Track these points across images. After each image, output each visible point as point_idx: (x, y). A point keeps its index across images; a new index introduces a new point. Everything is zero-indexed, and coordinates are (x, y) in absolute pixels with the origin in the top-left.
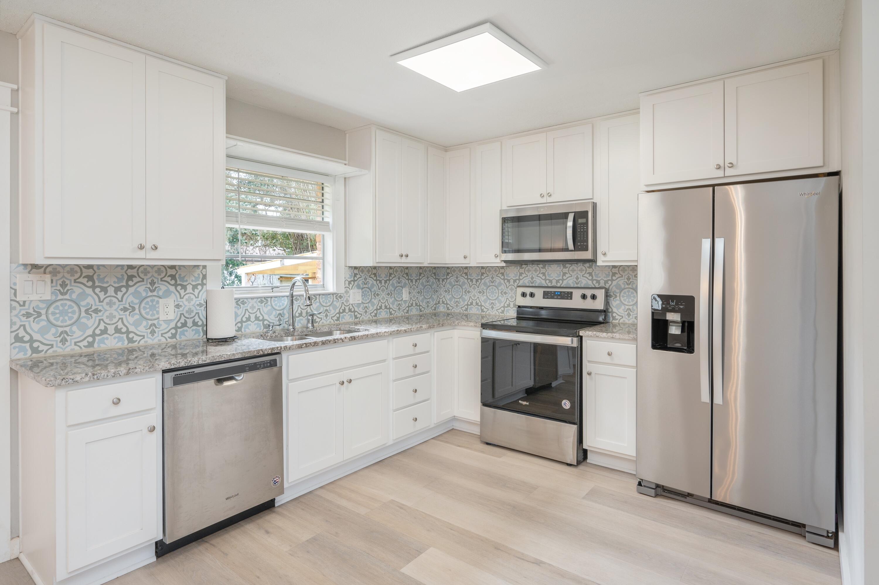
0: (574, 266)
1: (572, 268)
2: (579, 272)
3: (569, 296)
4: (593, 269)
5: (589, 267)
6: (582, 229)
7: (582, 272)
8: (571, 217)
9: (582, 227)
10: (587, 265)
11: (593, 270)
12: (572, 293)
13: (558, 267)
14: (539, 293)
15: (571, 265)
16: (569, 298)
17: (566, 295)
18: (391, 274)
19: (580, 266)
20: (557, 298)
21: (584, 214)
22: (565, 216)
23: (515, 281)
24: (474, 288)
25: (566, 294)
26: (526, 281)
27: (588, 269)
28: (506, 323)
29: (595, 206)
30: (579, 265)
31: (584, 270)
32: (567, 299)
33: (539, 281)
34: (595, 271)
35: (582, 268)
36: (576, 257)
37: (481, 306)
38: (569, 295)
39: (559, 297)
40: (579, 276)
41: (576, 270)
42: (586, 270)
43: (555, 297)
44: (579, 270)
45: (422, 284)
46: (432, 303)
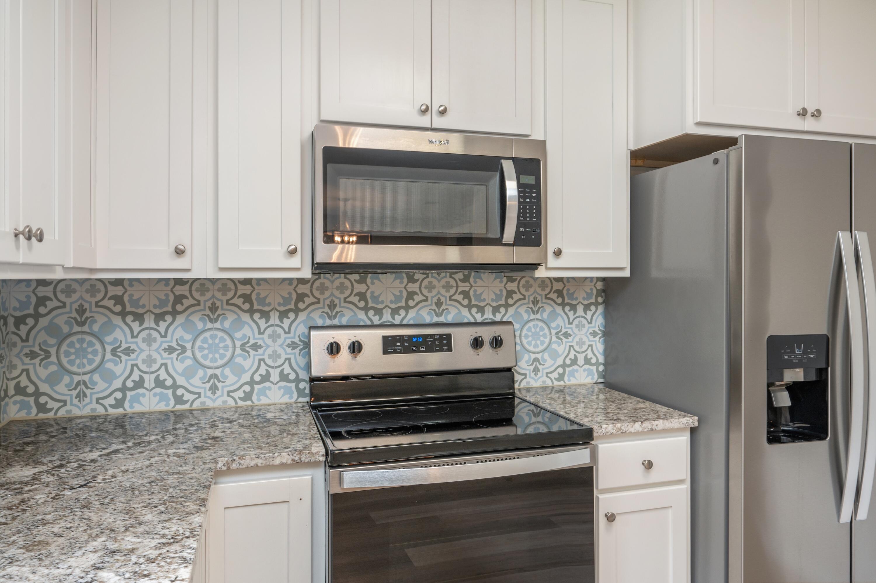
0: (432, 277)
1: (429, 282)
2: (443, 291)
4: (470, 284)
5: (464, 281)
6: (528, 197)
7: (448, 291)
9: (528, 192)
11: (472, 286)
12: (449, 336)
13: (395, 279)
15: (425, 276)
16: (445, 348)
17: (437, 343)
19: (445, 277)
20: (418, 351)
25: (437, 339)
27: (460, 284)
30: (443, 274)
31: (452, 287)
32: (441, 350)
34: (476, 288)
35: (448, 283)
38: (445, 342)
39: (423, 348)
40: (443, 300)
41: (437, 286)
42: (457, 287)
43: (414, 348)
44: (443, 287)
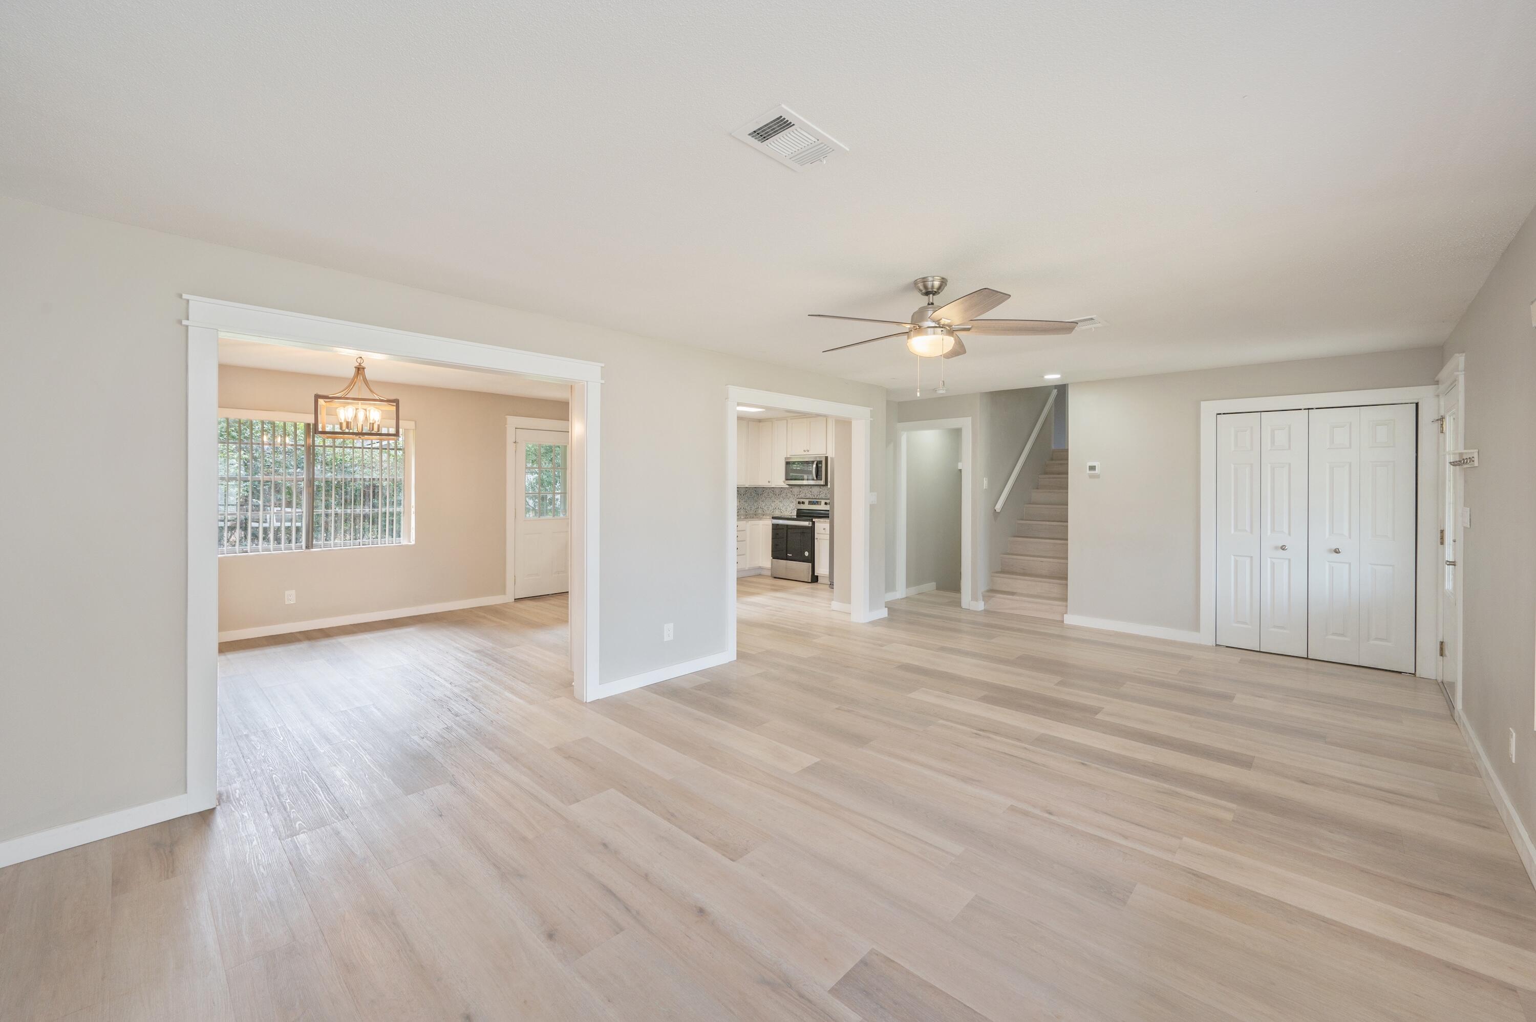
3: (818, 503)
8: (815, 463)
10: (810, 487)
12: (815, 501)
14: (807, 501)
18: (746, 491)
21: (820, 462)
22: (813, 462)
23: (797, 496)
24: (777, 500)
25: (813, 502)
26: (802, 495)
28: (792, 517)
29: (826, 458)
32: (814, 504)
33: (809, 495)
36: (817, 484)
37: (781, 510)
43: (811, 503)
45: (747, 497)
46: (753, 508)
